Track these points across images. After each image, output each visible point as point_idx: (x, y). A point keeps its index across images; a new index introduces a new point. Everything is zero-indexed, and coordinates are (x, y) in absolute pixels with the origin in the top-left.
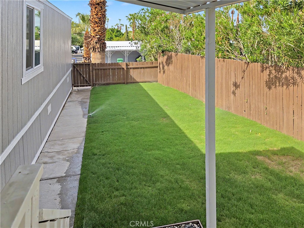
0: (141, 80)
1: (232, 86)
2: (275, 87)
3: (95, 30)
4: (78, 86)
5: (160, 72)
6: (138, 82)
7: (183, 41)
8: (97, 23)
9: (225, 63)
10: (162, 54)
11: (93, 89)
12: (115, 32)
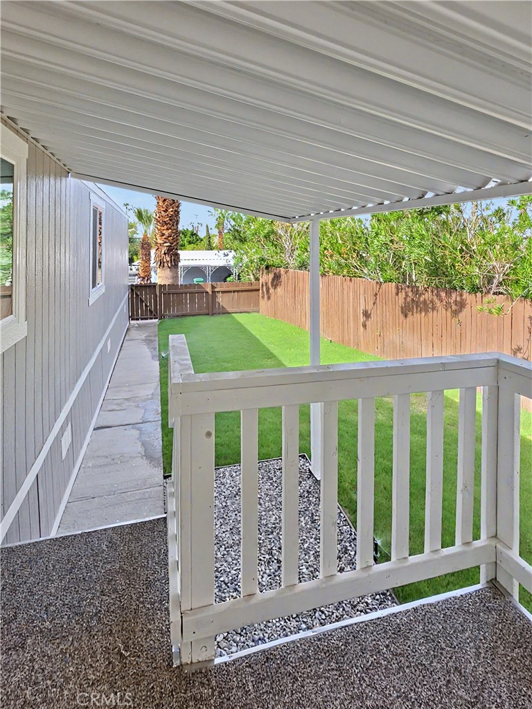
0: (234, 310)
1: (362, 315)
2: (413, 314)
3: (163, 235)
4: (138, 319)
5: (263, 297)
6: (229, 313)
7: (297, 253)
8: (166, 224)
9: (352, 283)
10: (265, 271)
11: (161, 323)
12: (189, 235)
